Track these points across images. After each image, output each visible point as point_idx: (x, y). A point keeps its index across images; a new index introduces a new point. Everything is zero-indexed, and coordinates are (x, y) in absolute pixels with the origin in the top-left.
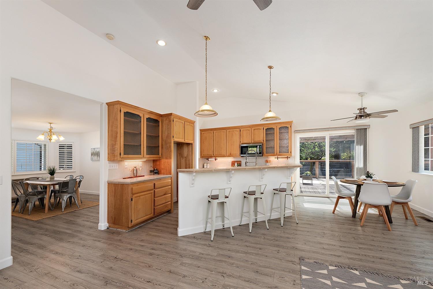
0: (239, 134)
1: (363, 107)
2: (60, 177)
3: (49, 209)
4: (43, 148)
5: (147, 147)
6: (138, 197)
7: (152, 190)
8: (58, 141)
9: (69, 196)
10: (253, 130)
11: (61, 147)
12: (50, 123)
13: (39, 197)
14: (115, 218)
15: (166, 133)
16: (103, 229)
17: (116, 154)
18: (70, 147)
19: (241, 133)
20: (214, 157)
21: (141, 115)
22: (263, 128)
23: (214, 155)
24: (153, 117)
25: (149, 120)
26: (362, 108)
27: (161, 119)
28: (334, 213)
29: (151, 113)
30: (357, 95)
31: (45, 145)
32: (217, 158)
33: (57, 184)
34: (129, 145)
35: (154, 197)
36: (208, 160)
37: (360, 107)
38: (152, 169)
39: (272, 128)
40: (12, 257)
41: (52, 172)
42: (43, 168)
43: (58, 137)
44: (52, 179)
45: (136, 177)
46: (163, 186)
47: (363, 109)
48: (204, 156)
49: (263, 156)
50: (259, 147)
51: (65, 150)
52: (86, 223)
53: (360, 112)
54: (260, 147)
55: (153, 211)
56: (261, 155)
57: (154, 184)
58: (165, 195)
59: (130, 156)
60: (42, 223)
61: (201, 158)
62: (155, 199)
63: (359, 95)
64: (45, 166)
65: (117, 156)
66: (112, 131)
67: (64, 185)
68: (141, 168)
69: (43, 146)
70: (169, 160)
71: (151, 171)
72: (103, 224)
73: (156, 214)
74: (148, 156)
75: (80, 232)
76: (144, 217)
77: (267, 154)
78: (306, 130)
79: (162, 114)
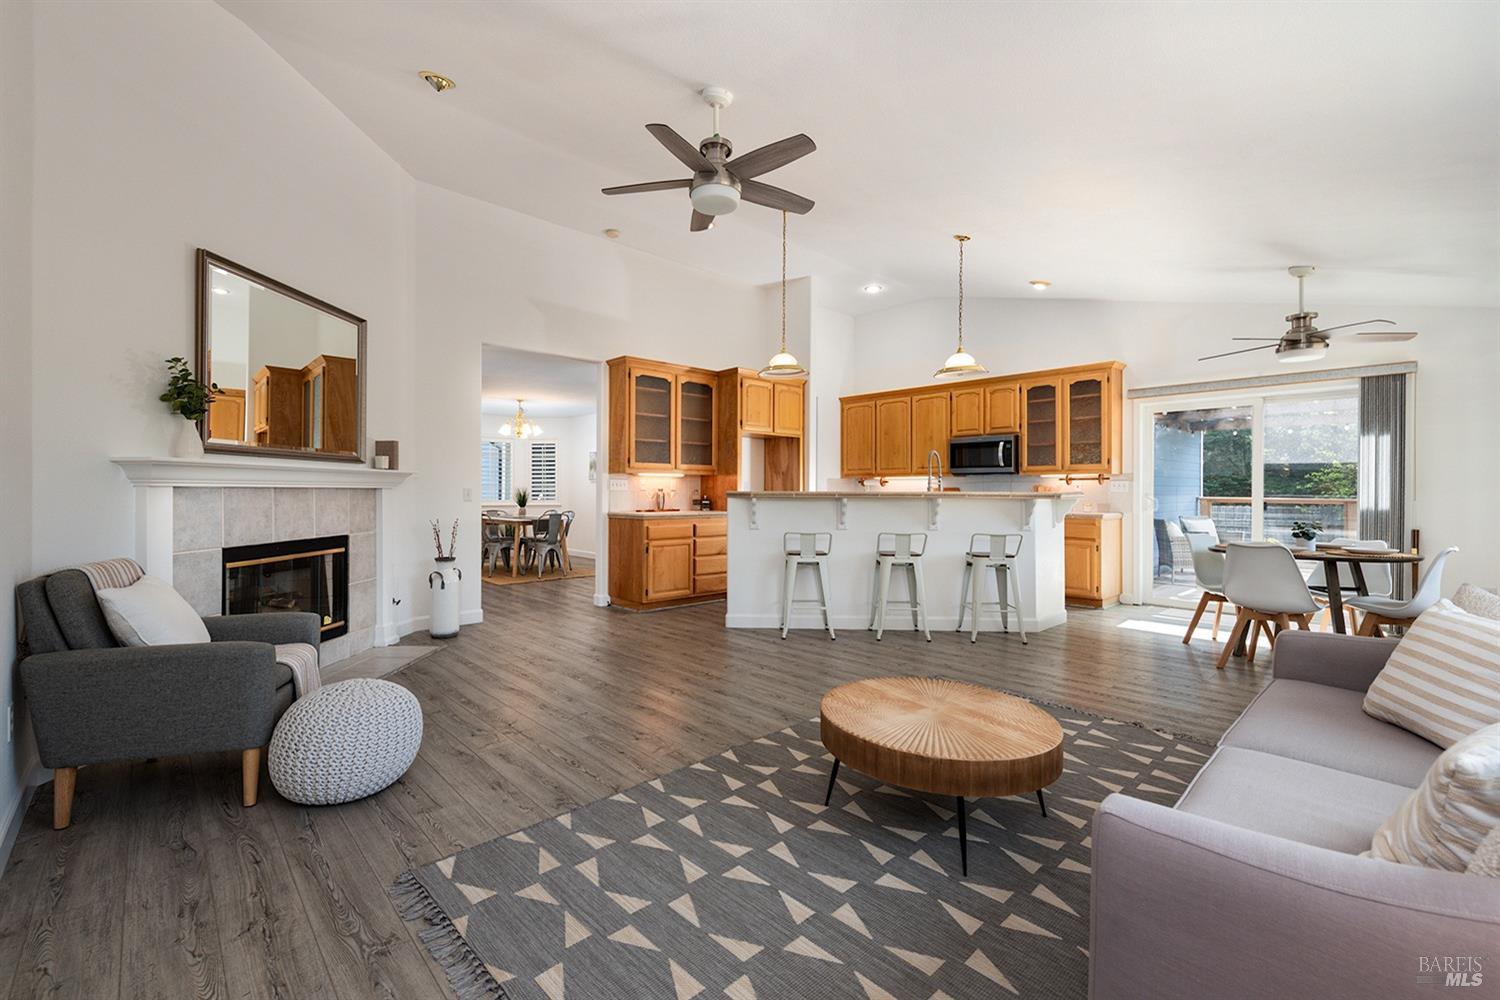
0: (946, 408)
1: (1305, 311)
2: (534, 511)
3: (519, 573)
4: (504, 452)
5: (682, 445)
6: (660, 549)
7: (689, 537)
8: (530, 438)
9: (549, 547)
10: (988, 395)
11: (536, 449)
12: (520, 401)
13: (504, 545)
14: (620, 585)
15: (728, 415)
16: (601, 605)
17: (622, 461)
18: (551, 449)
19: (954, 406)
20: (878, 475)
21: (670, 379)
22: (1020, 389)
23: (878, 469)
24: (697, 379)
25: (688, 386)
26: (1302, 315)
27: (715, 383)
28: (1186, 641)
29: (693, 371)
30: (1287, 272)
31: (508, 446)
32: (886, 479)
33: (529, 523)
34: (644, 442)
35: (694, 555)
36: (863, 485)
37: (1296, 312)
38: (698, 497)
39: (1049, 387)
40: (481, 611)
41: (522, 501)
42: (503, 496)
43: (531, 428)
44: (522, 513)
45: (662, 510)
46: (715, 534)
47: (1304, 318)
48: (850, 472)
49: (1021, 473)
50: (1004, 446)
51: (543, 457)
52: (575, 596)
53: (1296, 330)
54: (1008, 446)
55: (692, 584)
56: (1012, 469)
57: (694, 526)
58: (719, 554)
59: (646, 465)
60: (509, 589)
61: (842, 477)
62: (697, 559)
63: (1291, 273)
64: (507, 490)
65: (624, 464)
66: (616, 414)
67: (541, 525)
68: (672, 494)
69: (504, 448)
70: (731, 477)
71: (695, 502)
72: (602, 597)
73: (698, 591)
74: (685, 466)
75: (567, 604)
76: (670, 590)
77: (1032, 468)
78: (1166, 387)
79: (717, 370)
